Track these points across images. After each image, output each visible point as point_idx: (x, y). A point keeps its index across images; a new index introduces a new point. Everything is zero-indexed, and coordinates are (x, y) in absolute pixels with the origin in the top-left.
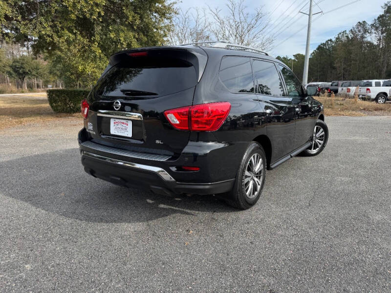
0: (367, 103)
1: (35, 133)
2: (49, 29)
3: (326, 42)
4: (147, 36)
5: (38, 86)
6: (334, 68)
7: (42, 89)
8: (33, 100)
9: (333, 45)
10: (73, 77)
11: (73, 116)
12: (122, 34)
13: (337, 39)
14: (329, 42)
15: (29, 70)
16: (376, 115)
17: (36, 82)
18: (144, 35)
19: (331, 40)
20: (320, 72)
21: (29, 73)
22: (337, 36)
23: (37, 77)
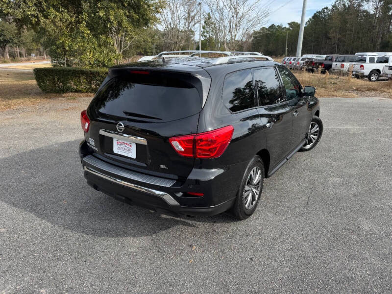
0: (360, 82)
1: (26, 121)
2: (33, 8)
3: (323, 9)
4: (138, 13)
5: (21, 55)
6: (329, 38)
7: (26, 58)
8: (18, 74)
9: (329, 13)
10: (59, 51)
11: (63, 97)
12: (112, 12)
13: (333, 6)
14: (326, 10)
15: (10, 38)
16: (369, 96)
17: (18, 51)
18: (135, 13)
19: (327, 8)
20: (314, 42)
21: (11, 41)
22: (334, 4)
23: (19, 46)
